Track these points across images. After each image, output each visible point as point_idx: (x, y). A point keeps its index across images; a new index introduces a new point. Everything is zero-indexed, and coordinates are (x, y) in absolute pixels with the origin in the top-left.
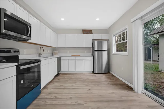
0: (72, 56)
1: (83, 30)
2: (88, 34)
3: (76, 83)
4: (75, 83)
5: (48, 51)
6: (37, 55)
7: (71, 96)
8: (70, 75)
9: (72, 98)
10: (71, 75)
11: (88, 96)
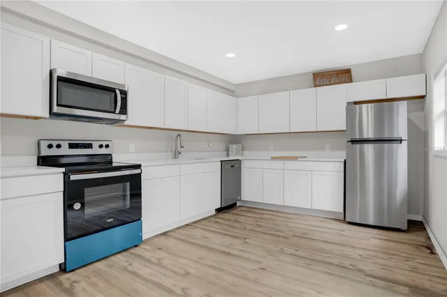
0: (273, 158)
1: (313, 74)
2: (334, 84)
3: (247, 240)
4: (245, 239)
5: (210, 145)
6: (170, 155)
7: (192, 271)
8: (259, 216)
9: (189, 273)
10: (263, 214)
11: (235, 286)
